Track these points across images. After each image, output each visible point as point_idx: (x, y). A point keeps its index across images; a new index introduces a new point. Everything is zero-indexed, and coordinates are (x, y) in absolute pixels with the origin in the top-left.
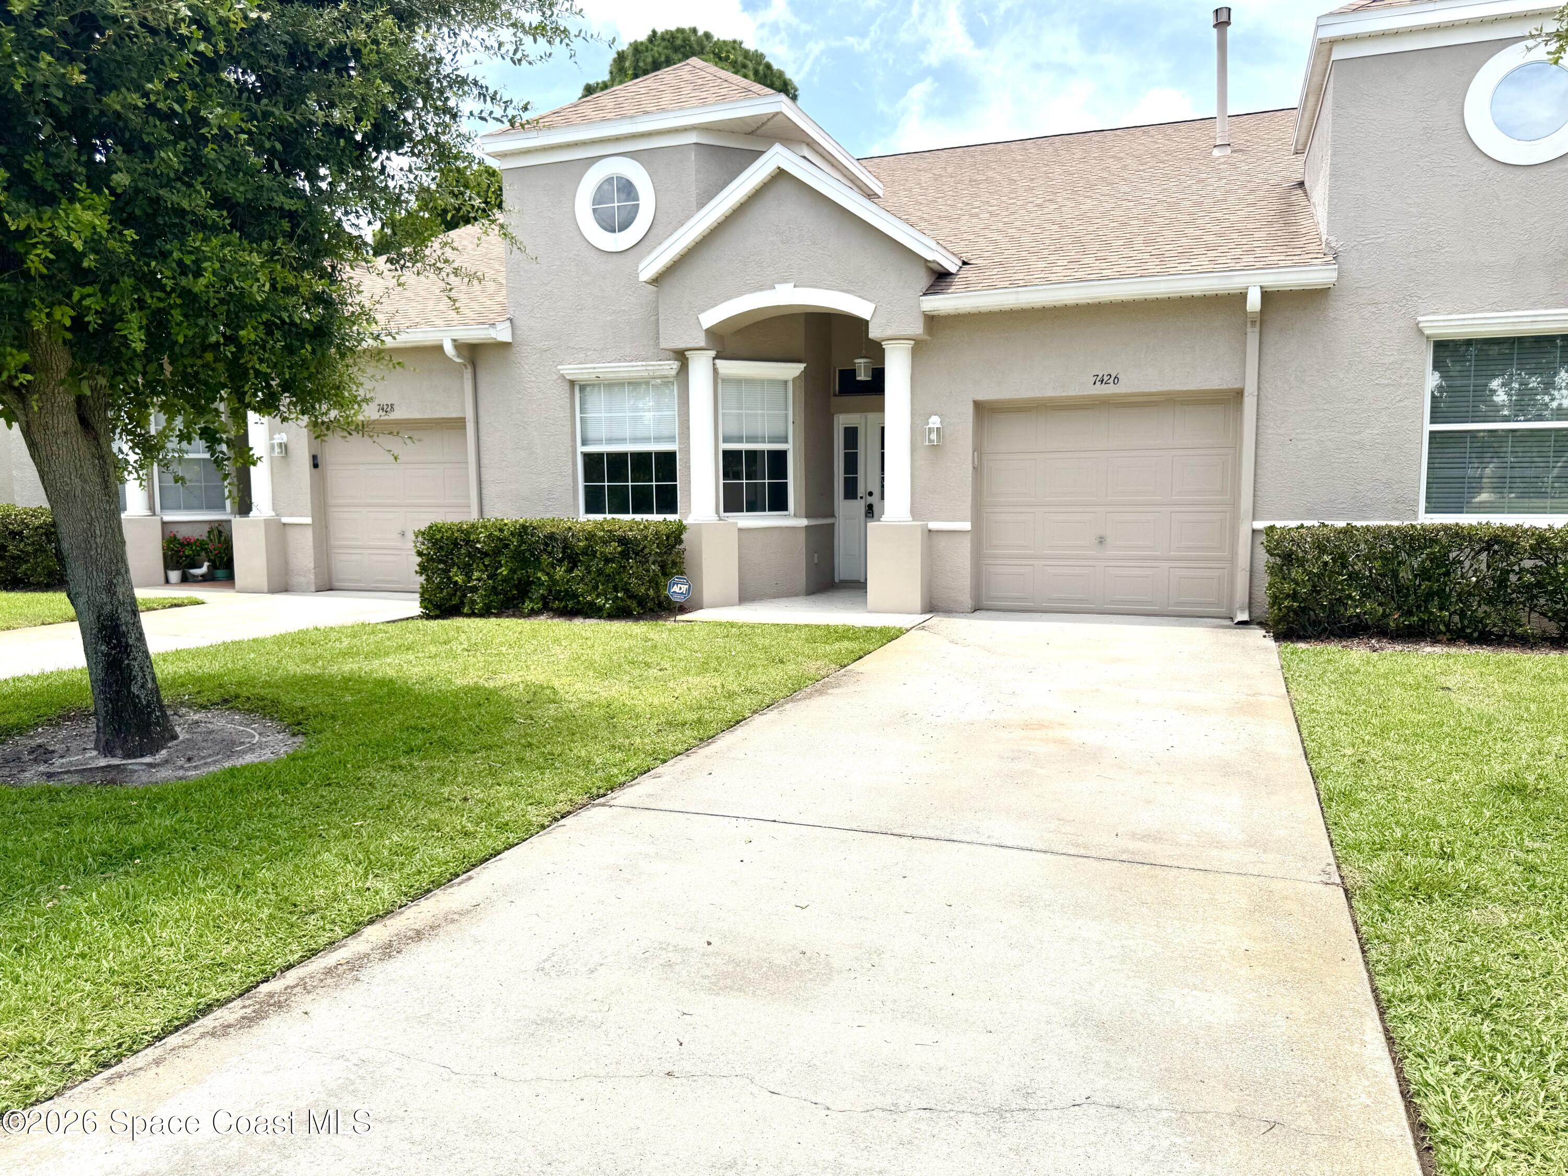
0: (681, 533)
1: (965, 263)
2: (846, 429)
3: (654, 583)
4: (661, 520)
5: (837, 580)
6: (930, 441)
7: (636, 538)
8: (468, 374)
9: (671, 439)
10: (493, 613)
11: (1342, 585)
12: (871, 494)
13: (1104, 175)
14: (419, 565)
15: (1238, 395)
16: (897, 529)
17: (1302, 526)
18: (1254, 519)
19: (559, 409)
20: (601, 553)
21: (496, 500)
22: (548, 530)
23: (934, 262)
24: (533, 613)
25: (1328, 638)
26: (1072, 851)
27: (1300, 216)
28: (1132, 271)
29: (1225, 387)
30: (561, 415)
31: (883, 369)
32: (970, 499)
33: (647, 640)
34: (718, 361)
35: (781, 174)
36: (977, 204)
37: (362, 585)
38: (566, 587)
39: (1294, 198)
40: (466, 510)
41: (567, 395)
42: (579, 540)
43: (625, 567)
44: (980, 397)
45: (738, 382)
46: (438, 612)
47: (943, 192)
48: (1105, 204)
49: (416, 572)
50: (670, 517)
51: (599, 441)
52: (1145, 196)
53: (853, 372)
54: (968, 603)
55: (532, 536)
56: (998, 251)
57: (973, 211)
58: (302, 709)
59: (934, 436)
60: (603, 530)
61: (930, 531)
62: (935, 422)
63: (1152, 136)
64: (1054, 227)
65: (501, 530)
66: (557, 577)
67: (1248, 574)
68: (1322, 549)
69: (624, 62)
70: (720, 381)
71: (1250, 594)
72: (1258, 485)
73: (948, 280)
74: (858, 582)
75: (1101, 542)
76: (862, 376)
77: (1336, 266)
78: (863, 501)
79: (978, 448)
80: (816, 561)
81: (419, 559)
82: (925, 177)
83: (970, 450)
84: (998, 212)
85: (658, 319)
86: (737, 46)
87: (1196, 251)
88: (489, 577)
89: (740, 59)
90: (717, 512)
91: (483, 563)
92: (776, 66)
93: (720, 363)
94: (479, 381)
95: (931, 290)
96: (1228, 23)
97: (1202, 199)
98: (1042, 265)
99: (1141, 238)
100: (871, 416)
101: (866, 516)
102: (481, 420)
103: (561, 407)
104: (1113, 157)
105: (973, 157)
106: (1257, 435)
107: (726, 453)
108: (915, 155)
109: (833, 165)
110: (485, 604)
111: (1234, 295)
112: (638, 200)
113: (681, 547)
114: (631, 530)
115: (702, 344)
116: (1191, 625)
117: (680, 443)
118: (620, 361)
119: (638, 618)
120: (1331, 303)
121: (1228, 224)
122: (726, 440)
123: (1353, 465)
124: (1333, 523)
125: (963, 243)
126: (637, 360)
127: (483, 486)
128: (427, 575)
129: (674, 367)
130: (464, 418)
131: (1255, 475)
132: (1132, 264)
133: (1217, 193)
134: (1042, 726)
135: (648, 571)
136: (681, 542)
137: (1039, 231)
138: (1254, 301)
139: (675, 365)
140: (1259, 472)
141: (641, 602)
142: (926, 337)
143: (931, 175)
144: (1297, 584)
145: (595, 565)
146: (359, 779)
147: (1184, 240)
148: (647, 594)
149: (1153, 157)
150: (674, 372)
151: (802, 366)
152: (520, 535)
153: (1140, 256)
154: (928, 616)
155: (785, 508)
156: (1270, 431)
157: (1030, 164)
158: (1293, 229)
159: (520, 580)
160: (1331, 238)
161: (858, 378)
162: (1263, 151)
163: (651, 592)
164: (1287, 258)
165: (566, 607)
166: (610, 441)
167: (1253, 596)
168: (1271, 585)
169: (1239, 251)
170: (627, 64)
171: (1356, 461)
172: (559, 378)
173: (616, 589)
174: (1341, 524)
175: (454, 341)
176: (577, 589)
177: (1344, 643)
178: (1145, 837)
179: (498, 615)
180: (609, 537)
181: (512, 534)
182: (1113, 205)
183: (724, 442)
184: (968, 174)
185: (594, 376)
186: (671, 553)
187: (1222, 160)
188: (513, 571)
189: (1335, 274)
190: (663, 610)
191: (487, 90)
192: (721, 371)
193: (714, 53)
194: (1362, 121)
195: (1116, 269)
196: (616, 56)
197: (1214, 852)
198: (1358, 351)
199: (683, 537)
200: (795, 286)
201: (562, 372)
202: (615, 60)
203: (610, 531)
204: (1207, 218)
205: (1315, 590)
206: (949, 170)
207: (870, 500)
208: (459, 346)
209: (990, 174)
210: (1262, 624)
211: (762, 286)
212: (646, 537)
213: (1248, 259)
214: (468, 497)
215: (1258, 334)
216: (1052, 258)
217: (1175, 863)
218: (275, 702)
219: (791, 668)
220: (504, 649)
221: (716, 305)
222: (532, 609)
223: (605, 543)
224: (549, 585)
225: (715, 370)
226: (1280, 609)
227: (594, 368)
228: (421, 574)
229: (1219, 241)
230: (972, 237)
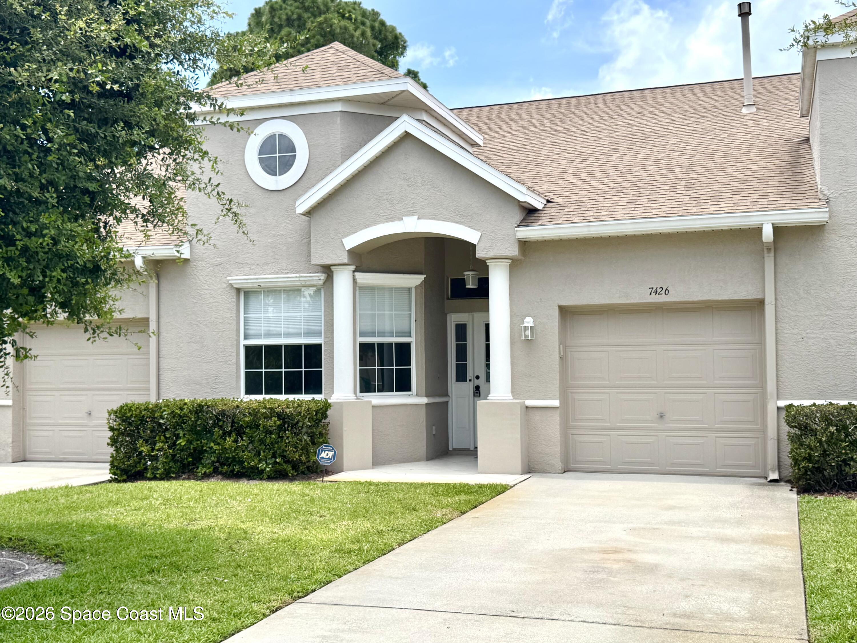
0: (326, 410)
1: (548, 201)
2: (457, 326)
3: (305, 450)
4: (310, 399)
5: (451, 449)
6: (526, 336)
7: (292, 413)
8: (153, 283)
9: (318, 334)
10: (172, 477)
11: (845, 449)
12: (478, 377)
13: (657, 128)
14: (110, 438)
15: (761, 303)
16: (500, 405)
17: (814, 405)
18: (778, 398)
19: (227, 311)
20: (264, 426)
21: (171, 384)
22: (220, 408)
23: (525, 202)
24: (206, 476)
25: (838, 491)
26: (633, 623)
27: (804, 167)
28: (675, 210)
29: (750, 298)
30: (229, 316)
31: (487, 279)
32: (558, 382)
33: (303, 495)
34: (356, 274)
35: (407, 135)
36: (557, 151)
37: (52, 457)
38: (234, 454)
39: (801, 151)
40: (147, 393)
41: (234, 300)
42: (245, 415)
43: (282, 437)
44: (564, 303)
45: (371, 289)
46: (125, 477)
47: (529, 139)
48: (656, 154)
49: (108, 444)
50: (317, 397)
51: (258, 336)
52: (688, 147)
53: (463, 281)
54: (559, 465)
55: (207, 413)
56: (574, 191)
57: (555, 157)
58: (56, 545)
59: (528, 333)
60: (265, 408)
61: (527, 407)
62: (529, 321)
63: (695, 94)
64: (617, 173)
65: (181, 409)
66: (227, 446)
67: (776, 442)
68: (830, 423)
69: (261, 17)
70: (358, 289)
71: (779, 458)
72: (780, 373)
73: (536, 215)
74: (468, 450)
75: (661, 417)
76: (470, 285)
77: (827, 209)
78: (471, 383)
79: (563, 342)
80: (434, 433)
81: (110, 434)
82: (515, 126)
83: (557, 344)
84: (573, 159)
85: (310, 241)
86: (356, 7)
87: (724, 195)
88: (169, 447)
89: (359, 18)
90: (355, 393)
91: (164, 436)
92: (388, 23)
93: (358, 275)
94: (161, 289)
95: (523, 223)
96: (750, 14)
97: (731, 151)
98: (607, 204)
99: (683, 184)
100: (478, 316)
101: (474, 396)
102: (162, 320)
103: (229, 309)
104: (664, 112)
105: (553, 109)
106: (776, 334)
107: (363, 346)
108: (506, 106)
109: (445, 125)
110: (165, 469)
111: (753, 229)
112: (295, 152)
113: (326, 421)
114: (288, 408)
115: (346, 261)
116: (734, 483)
117: (325, 338)
118: (277, 273)
119: (292, 479)
120: (826, 234)
121: (750, 173)
122: (362, 335)
123: (851, 357)
124: (838, 402)
125: (546, 184)
126: (292, 273)
127: (161, 372)
128: (116, 447)
129: (322, 278)
130: (148, 318)
131: (777, 365)
132: (676, 205)
133: (744, 146)
134: (615, 551)
135: (301, 440)
136: (326, 417)
137: (605, 176)
138: (768, 233)
139: (322, 277)
140: (780, 362)
141: (295, 467)
142: (520, 257)
143: (520, 125)
144: (811, 449)
145: (258, 435)
146: (122, 589)
147: (716, 186)
148: (300, 460)
149: (695, 113)
150: (321, 282)
151: (422, 277)
152: (196, 413)
153: (682, 198)
154: (527, 476)
155: (408, 389)
156: (786, 331)
157: (598, 117)
158: (799, 177)
159: (195, 449)
160: (823, 188)
161: (467, 287)
162: (782, 110)
163: (303, 458)
164: (793, 202)
165: (232, 471)
166: (268, 335)
167: (782, 460)
168: (792, 450)
169: (756, 196)
170: (264, 19)
171: (853, 354)
172: (227, 287)
173: (274, 456)
174: (844, 403)
175: (144, 258)
176: (243, 456)
177: (850, 495)
178: (683, 616)
179: (177, 478)
180: (271, 413)
181: (190, 411)
182: (663, 155)
183: (360, 336)
184: (549, 124)
185: (256, 285)
186: (318, 426)
187: (749, 117)
188: (190, 442)
189: (827, 215)
190: (312, 473)
191: (216, 102)
192: (359, 281)
193: (338, 12)
194: (840, 104)
195: (664, 208)
196: (254, 12)
197: (728, 624)
198: (849, 271)
199: (328, 413)
200: (419, 218)
201: (230, 282)
202: (252, 15)
203: (271, 409)
204: (734, 167)
205: (825, 454)
206: (534, 121)
207: (477, 382)
208: (147, 261)
209: (567, 124)
210: (788, 481)
211: (392, 218)
212: (300, 413)
213: (763, 202)
214: (149, 382)
215: (773, 258)
216: (615, 199)
217: (701, 630)
218: (32, 542)
219: (422, 514)
220: (191, 504)
221: (356, 232)
222: (205, 472)
223: (267, 417)
224: (219, 453)
225: (354, 280)
226: (799, 469)
227: (257, 279)
228: (112, 445)
229: (742, 186)
230: (552, 180)
